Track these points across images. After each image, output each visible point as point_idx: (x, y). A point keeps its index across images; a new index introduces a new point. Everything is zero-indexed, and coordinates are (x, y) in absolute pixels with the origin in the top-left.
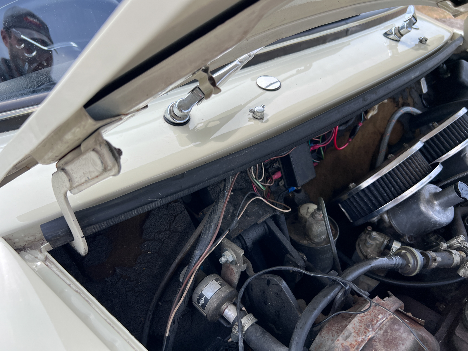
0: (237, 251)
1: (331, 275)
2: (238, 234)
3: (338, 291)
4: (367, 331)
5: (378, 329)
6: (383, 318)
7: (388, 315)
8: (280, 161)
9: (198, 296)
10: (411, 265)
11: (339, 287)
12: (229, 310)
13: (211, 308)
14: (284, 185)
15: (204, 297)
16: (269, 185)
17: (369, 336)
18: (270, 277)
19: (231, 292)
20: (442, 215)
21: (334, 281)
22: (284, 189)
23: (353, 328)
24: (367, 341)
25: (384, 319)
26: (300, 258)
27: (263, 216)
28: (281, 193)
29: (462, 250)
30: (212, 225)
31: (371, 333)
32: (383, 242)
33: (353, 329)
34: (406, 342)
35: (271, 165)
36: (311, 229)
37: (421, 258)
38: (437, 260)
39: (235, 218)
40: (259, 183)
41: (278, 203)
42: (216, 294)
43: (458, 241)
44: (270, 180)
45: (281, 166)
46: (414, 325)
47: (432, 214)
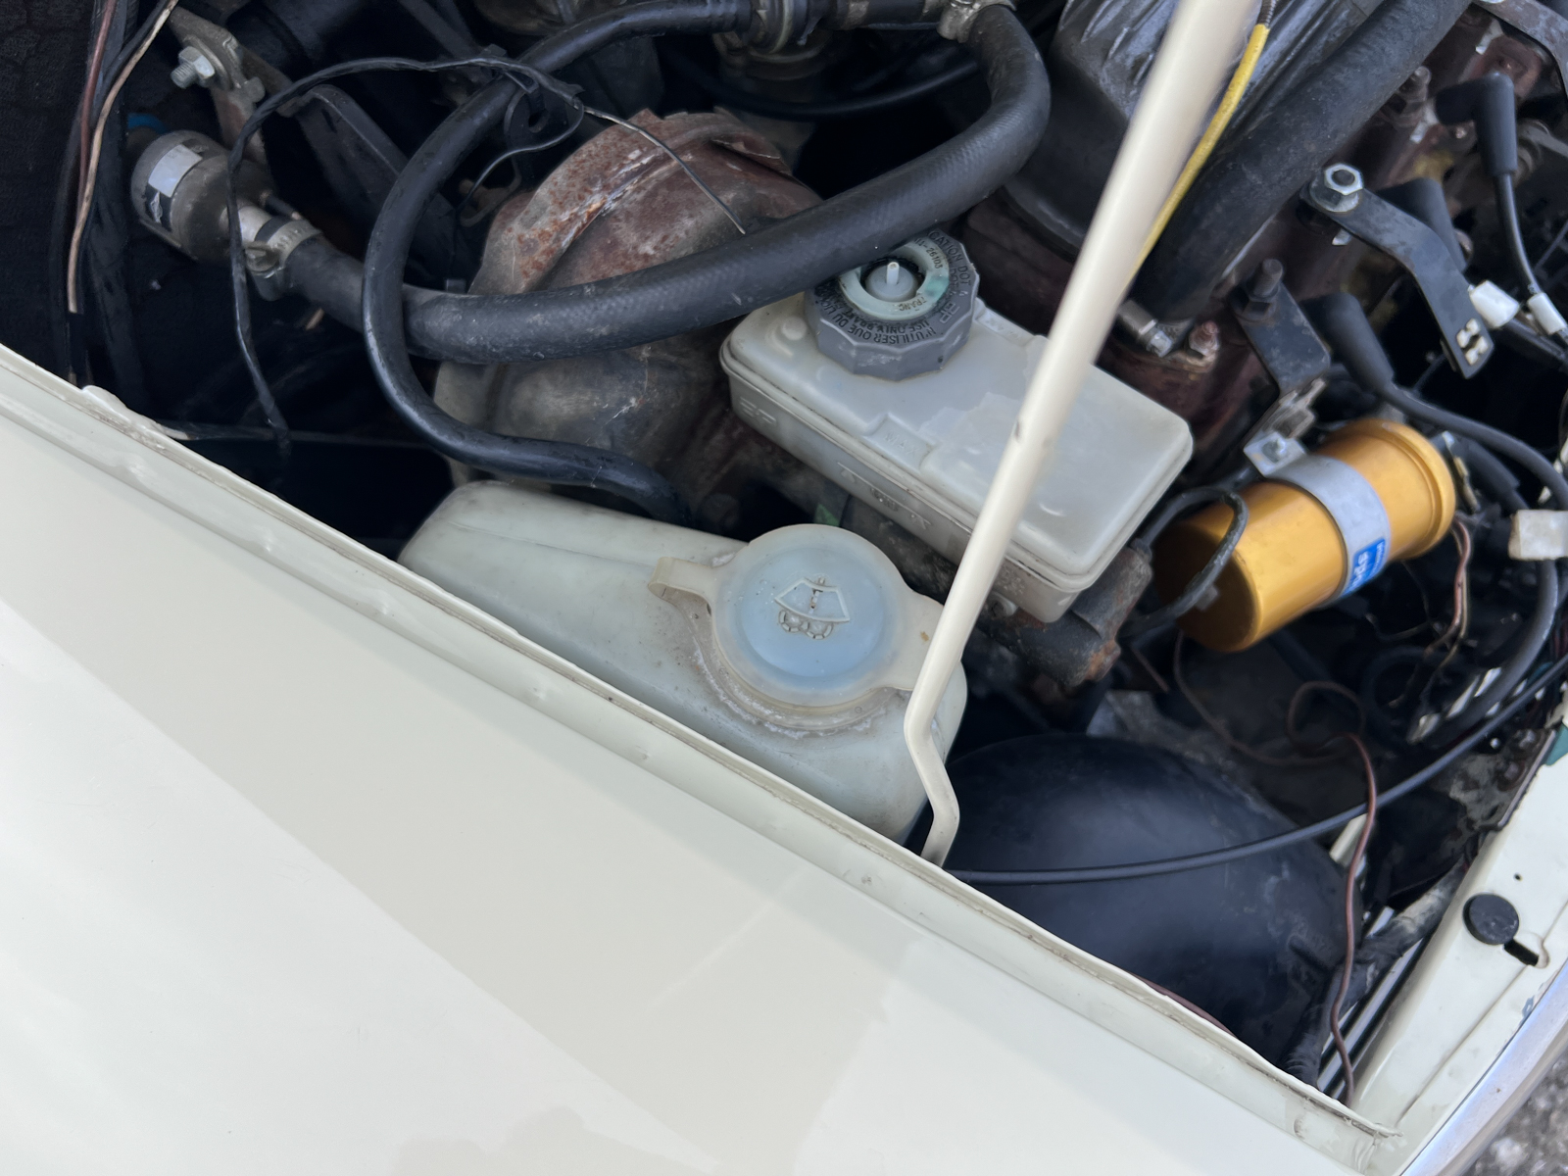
0: (211, 36)
1: (484, 56)
4: (586, 194)
5: (628, 190)
6: (639, 158)
9: (143, 197)
11: (509, 88)
13: (183, 220)
15: (157, 196)
17: (590, 206)
23: (551, 193)
24: (585, 220)
25: (645, 162)
31: (598, 198)
33: (551, 196)
42: (187, 180)
46: (753, 175)
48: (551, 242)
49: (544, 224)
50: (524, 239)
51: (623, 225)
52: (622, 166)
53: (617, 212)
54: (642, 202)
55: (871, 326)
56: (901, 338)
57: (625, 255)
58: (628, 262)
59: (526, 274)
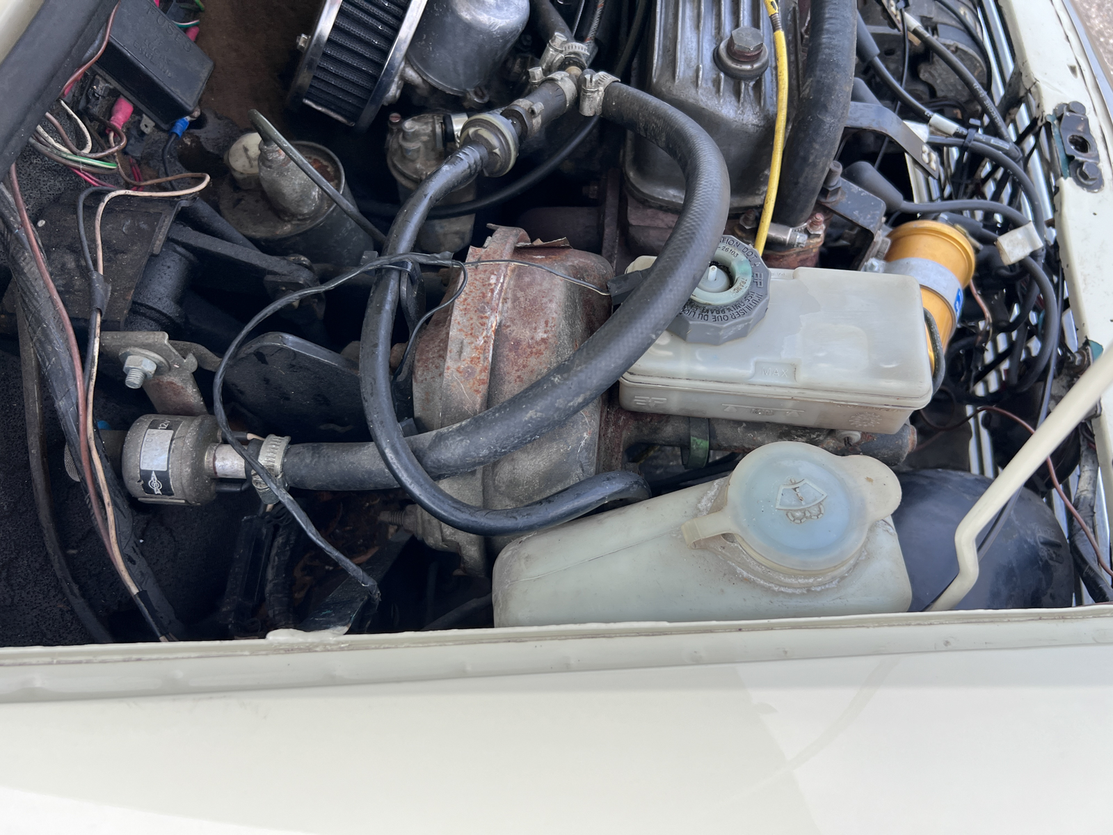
0: (150, 341)
1: (366, 262)
2: (129, 305)
3: (396, 286)
4: (484, 320)
5: (500, 305)
6: (498, 280)
7: (503, 269)
8: (100, 71)
9: (139, 481)
10: (497, 151)
11: (395, 275)
12: (223, 459)
13: (184, 481)
14: (157, 126)
15: (153, 474)
16: (116, 148)
17: (492, 326)
18: (254, 346)
19: (201, 424)
20: (507, 10)
21: (378, 270)
22: (164, 136)
23: (461, 330)
24: (493, 337)
25: (501, 281)
26: (295, 267)
27: (154, 231)
28: (163, 151)
29: (570, 64)
30: (48, 326)
31: (492, 318)
32: (434, 131)
33: (462, 332)
34: (553, 294)
35: (87, 97)
36: (279, 193)
37: (506, 125)
38: (536, 110)
39: (92, 275)
40: (87, 158)
41: (169, 178)
42: (173, 452)
43: (556, 50)
44: (112, 135)
45: (114, 84)
46: (553, 256)
47: (489, 19)
48: (482, 362)
49: (468, 353)
50: (461, 370)
51: (514, 328)
52: (492, 291)
53: (503, 322)
54: (514, 308)
55: (723, 311)
56: (746, 309)
57: (529, 346)
58: (534, 350)
59: (477, 391)
